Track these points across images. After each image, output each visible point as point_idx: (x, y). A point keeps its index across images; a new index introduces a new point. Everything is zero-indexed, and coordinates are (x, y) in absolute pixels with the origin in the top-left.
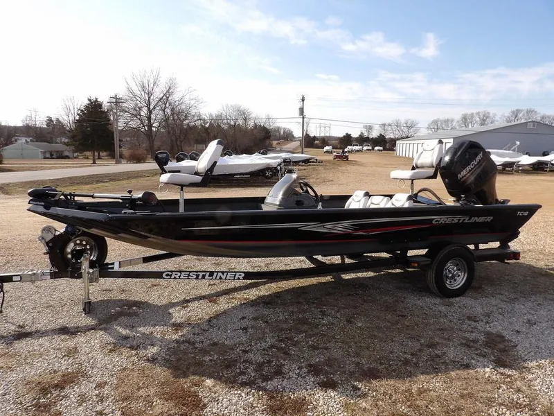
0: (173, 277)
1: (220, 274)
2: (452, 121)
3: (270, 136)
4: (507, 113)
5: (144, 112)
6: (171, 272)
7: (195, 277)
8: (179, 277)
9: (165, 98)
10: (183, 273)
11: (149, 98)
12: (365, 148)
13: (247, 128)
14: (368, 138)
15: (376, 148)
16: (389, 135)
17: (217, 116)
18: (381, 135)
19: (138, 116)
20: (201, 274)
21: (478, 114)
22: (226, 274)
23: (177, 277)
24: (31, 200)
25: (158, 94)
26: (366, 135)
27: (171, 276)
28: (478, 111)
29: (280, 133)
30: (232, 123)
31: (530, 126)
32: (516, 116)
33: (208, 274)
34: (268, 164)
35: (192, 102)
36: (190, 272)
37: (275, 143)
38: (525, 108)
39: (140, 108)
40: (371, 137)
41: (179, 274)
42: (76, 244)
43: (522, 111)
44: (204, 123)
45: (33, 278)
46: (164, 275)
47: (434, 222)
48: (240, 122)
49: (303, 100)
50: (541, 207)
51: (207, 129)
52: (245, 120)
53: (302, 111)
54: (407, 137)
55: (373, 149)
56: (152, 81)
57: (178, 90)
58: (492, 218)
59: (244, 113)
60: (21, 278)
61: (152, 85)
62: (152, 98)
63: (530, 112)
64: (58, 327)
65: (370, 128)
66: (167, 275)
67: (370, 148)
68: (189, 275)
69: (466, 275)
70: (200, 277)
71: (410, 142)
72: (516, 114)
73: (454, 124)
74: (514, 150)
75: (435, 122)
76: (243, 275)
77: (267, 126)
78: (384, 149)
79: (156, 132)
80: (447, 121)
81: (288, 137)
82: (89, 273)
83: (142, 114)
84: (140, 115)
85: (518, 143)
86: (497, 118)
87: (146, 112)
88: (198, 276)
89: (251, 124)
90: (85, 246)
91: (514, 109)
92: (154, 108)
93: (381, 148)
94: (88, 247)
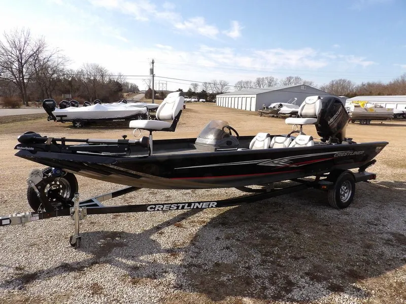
0: (156, 209)
1: (197, 204)
2: (251, 82)
3: (122, 89)
4: (284, 79)
5: (16, 65)
6: (155, 205)
7: (176, 208)
8: (162, 209)
9: (35, 55)
10: (165, 206)
11: (21, 54)
12: (193, 100)
13: (104, 83)
14: (194, 93)
15: (201, 100)
16: (210, 91)
17: (78, 72)
18: (203, 90)
19: (10, 69)
20: (181, 206)
21: (267, 78)
22: (201, 204)
23: (160, 209)
24: (18, 145)
25: (28, 51)
26: (193, 90)
27: (155, 208)
28: (266, 77)
29: (128, 87)
30: (92, 78)
31: (303, 88)
32: (289, 81)
33: (187, 205)
34: (140, 111)
35: (60, 60)
36: (172, 204)
37: (125, 94)
38: (294, 76)
39: (12, 63)
40: (197, 92)
41: (162, 206)
42: (51, 185)
43: (293, 78)
44: (67, 77)
45: (22, 221)
46: (148, 208)
47: (335, 156)
48: (98, 78)
49: (153, 63)
50: (388, 143)
51: (70, 83)
52: (102, 76)
53: (152, 71)
54: (222, 93)
55: (199, 101)
56: (23, 40)
57: (47, 49)
58: (363, 151)
59: (101, 71)
60: (10, 221)
61: (23, 43)
62: (24, 54)
63: (297, 78)
64: (58, 264)
65: (196, 86)
66: (151, 208)
67: (197, 100)
68: (170, 207)
69: (351, 192)
70: (180, 208)
71: (226, 96)
72: (289, 79)
73: (252, 84)
74: (294, 104)
75: (240, 83)
76: (216, 203)
77: (119, 81)
78: (207, 101)
79: (27, 83)
80: (247, 83)
81: (134, 90)
82: (79, 211)
83: (14, 67)
84: (12, 68)
85: (296, 99)
86: (278, 82)
87: (17, 66)
88: (178, 207)
89: (107, 79)
90: (59, 185)
91: (288, 76)
92: (26, 62)
93: (204, 100)
94: (61, 186)
